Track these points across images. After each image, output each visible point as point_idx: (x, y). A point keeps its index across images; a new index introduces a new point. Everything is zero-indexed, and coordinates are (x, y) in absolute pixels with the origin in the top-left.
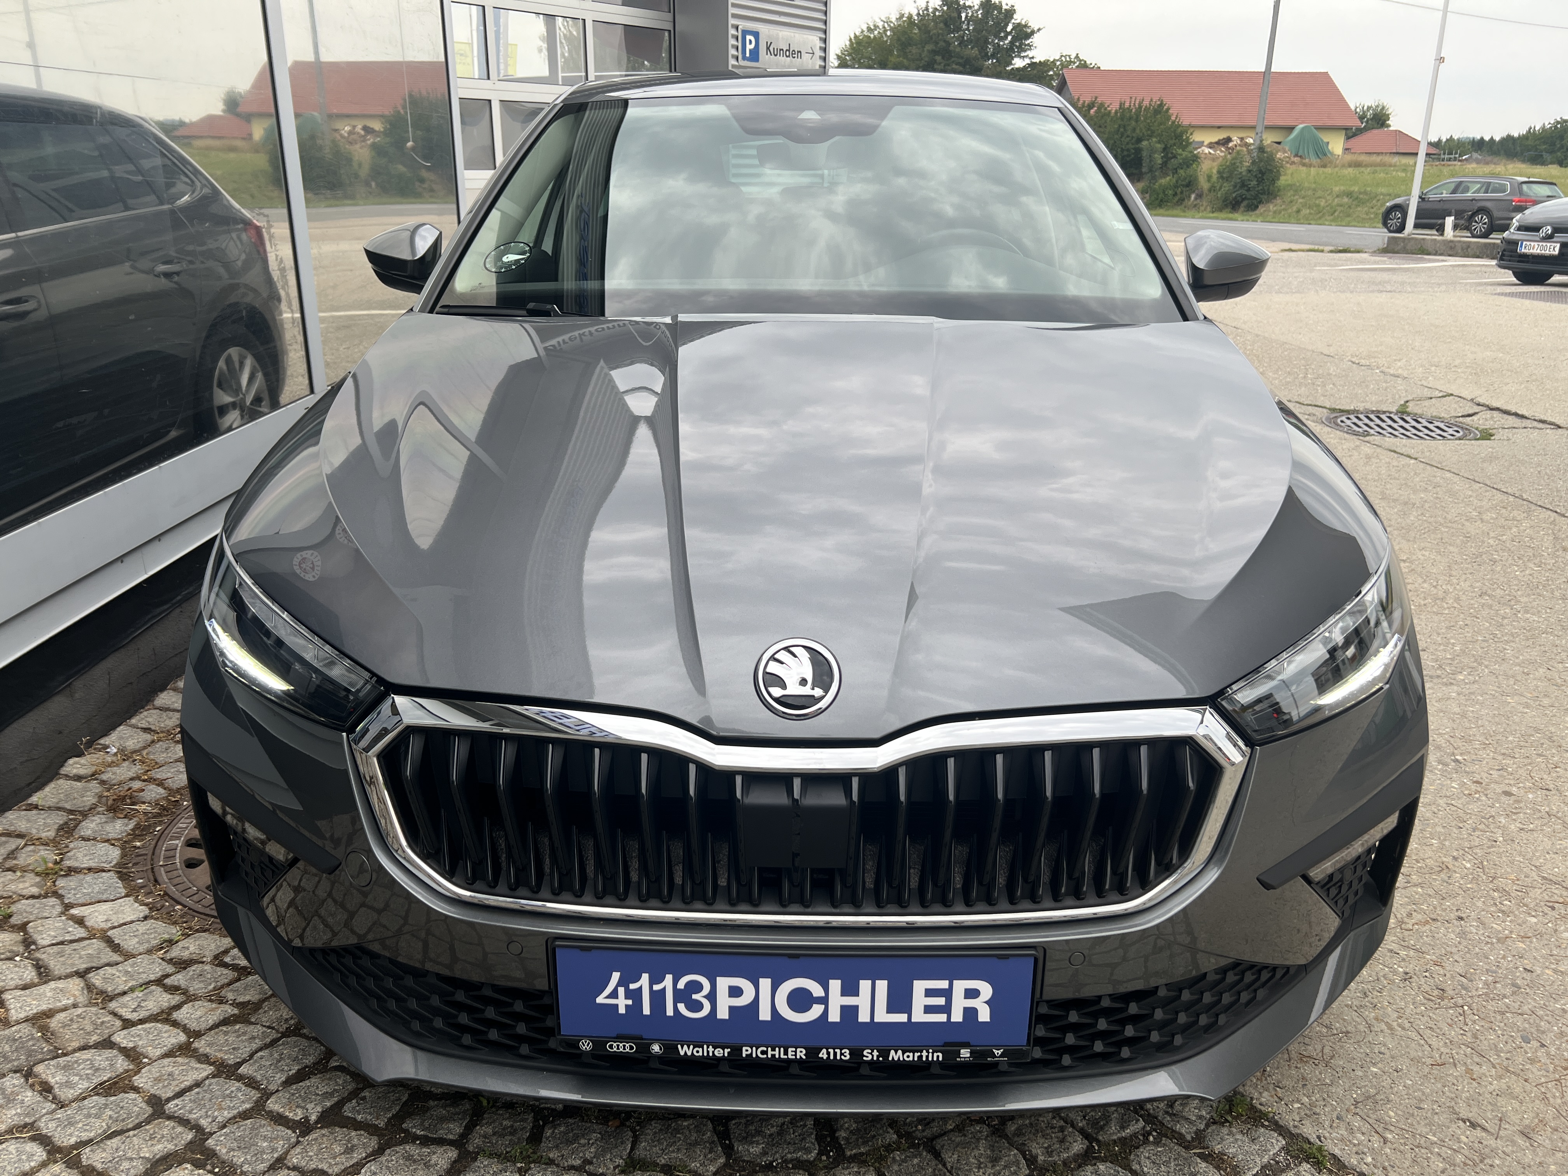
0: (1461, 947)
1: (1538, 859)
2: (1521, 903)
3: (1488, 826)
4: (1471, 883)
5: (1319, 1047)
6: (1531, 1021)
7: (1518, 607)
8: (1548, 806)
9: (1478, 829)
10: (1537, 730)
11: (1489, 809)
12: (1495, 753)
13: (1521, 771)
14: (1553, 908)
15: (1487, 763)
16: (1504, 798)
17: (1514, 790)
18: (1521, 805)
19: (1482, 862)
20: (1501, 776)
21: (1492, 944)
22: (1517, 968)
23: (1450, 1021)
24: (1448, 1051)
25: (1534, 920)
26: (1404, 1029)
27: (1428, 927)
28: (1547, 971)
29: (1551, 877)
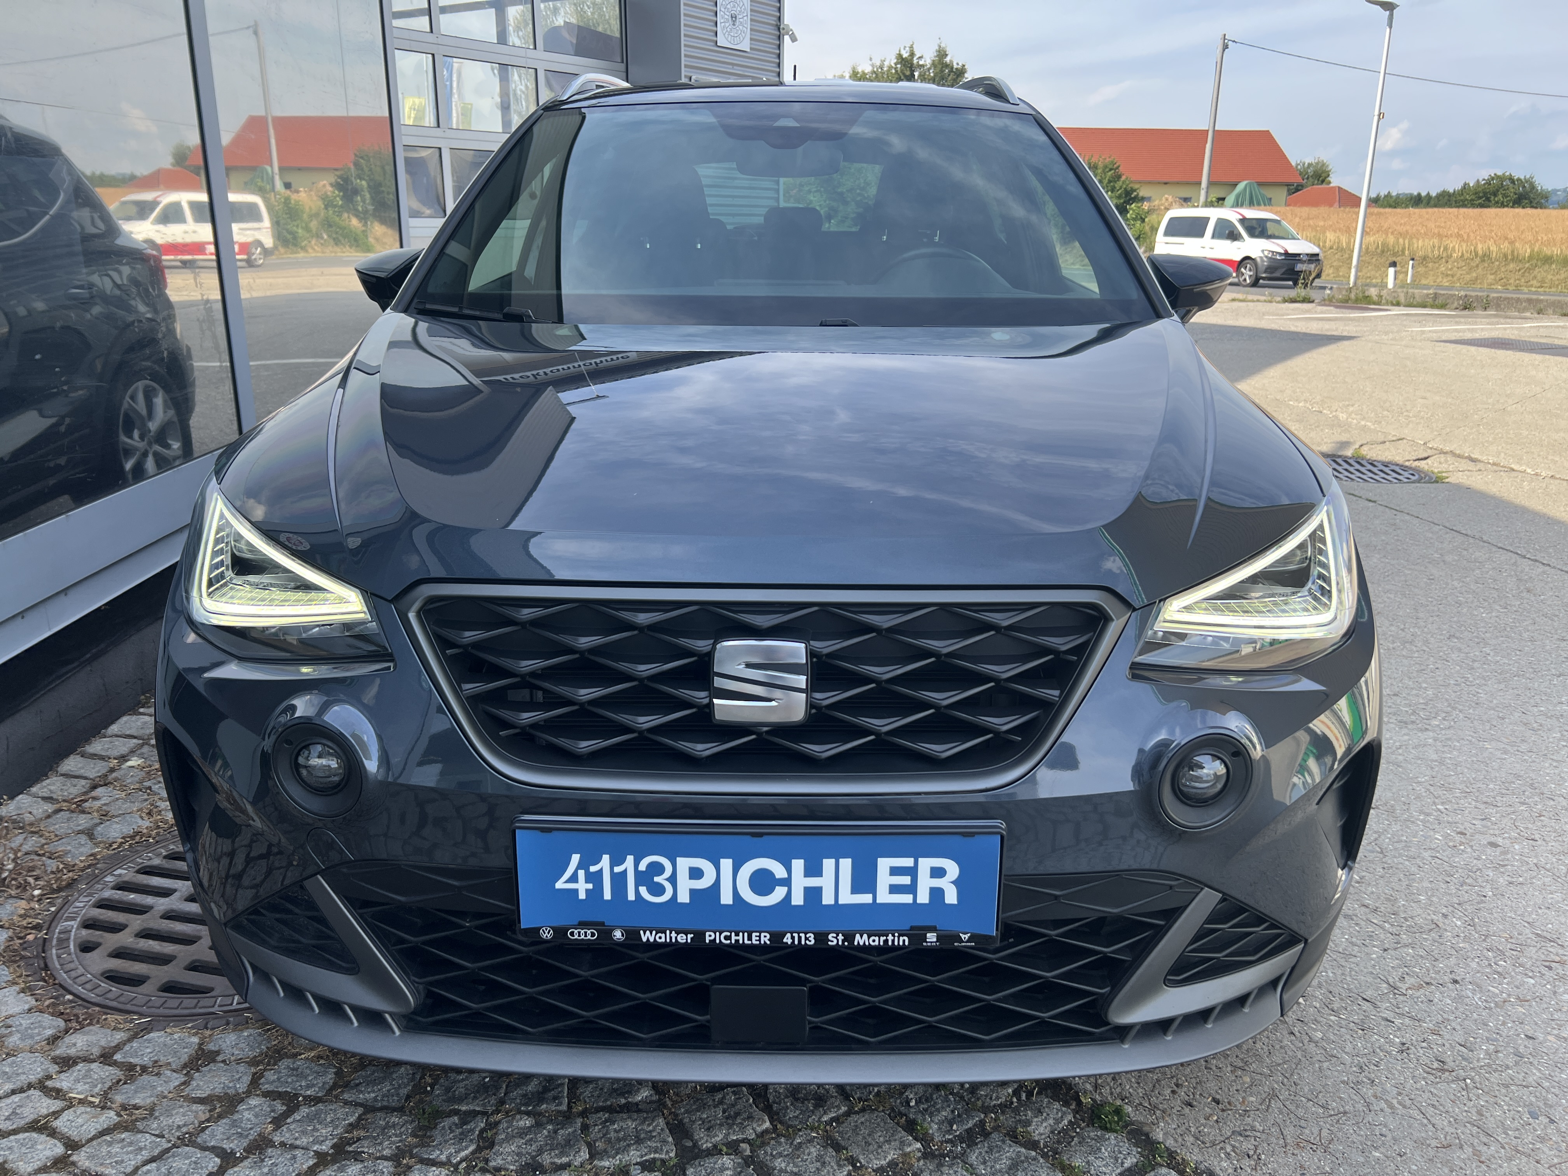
0: (1458, 1013)
1: (1530, 914)
2: (1517, 963)
3: (1476, 880)
4: (1464, 941)
5: (1316, 1131)
6: (1538, 1094)
7: (1487, 650)
8: (1536, 857)
9: (1466, 883)
10: (1518, 777)
11: (1475, 861)
12: (1477, 801)
13: (1505, 821)
14: (1550, 968)
15: (1470, 813)
16: (1489, 850)
17: (1500, 841)
18: (1509, 856)
19: (1472, 919)
20: (1484, 826)
21: (1490, 1009)
22: (1518, 1035)
23: (1452, 1097)
24: (1453, 1130)
25: (1532, 981)
26: (1404, 1107)
27: (1422, 991)
28: (1549, 1037)
29: (1545, 934)
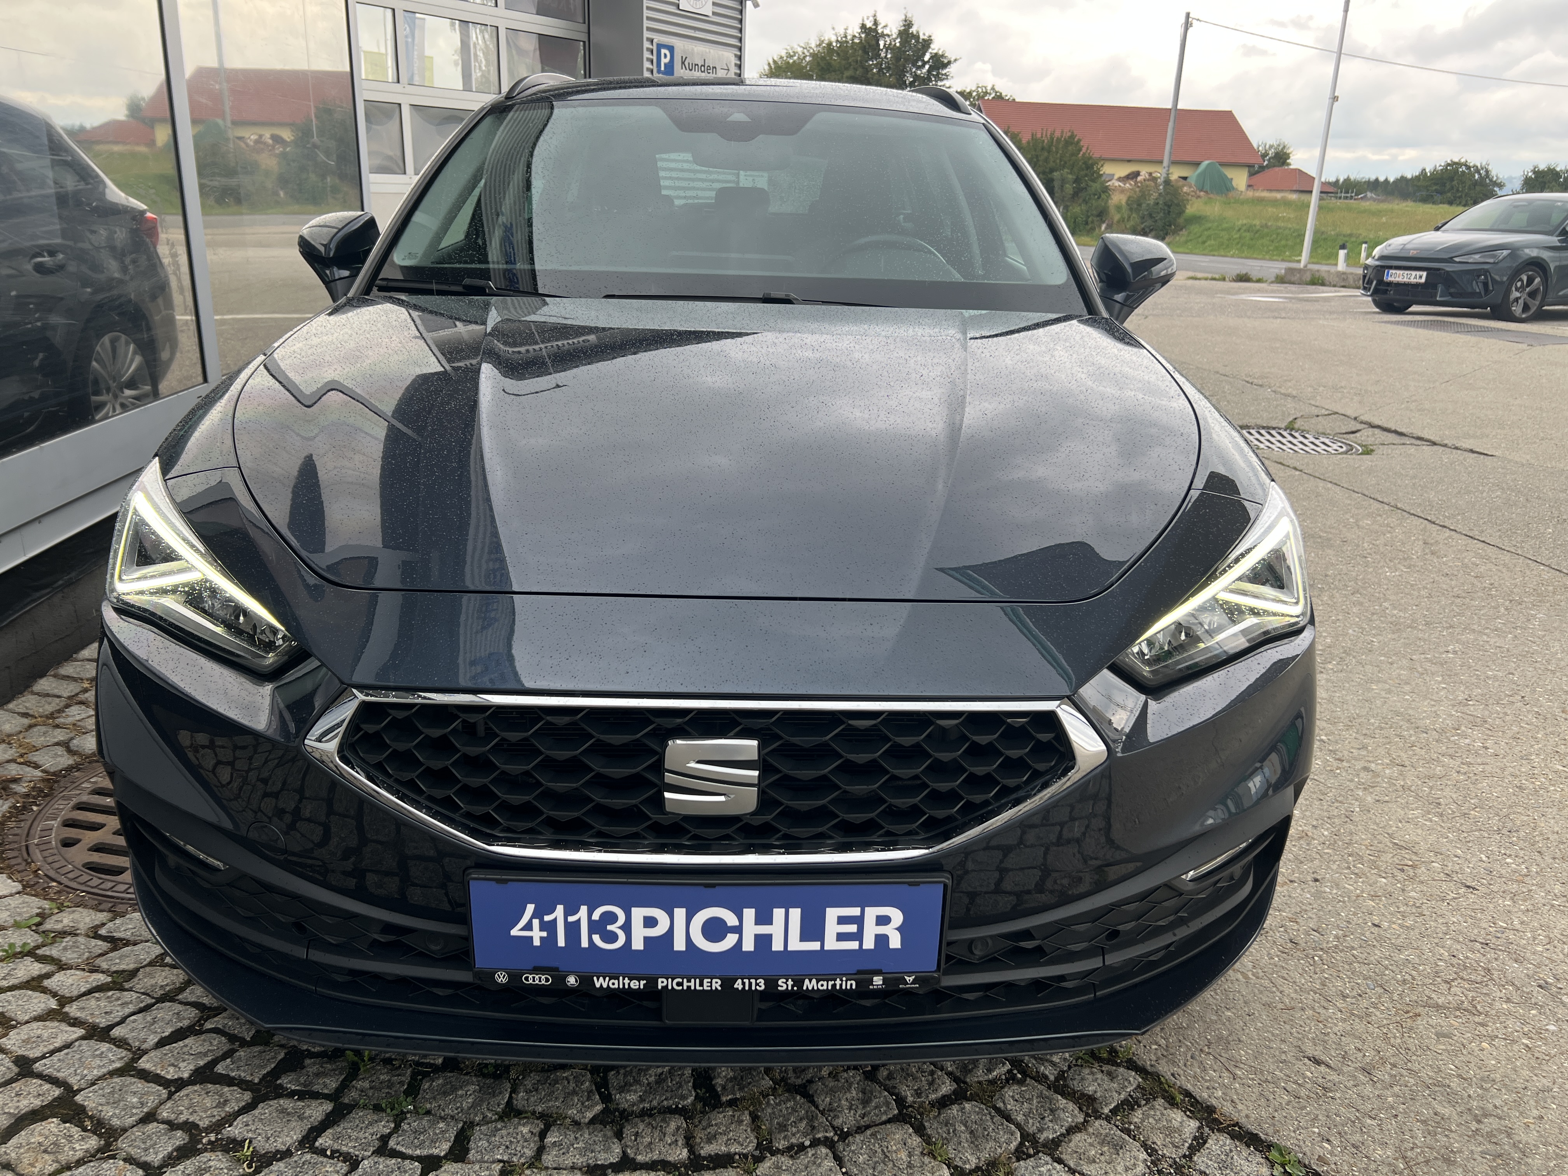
0: (1315, 905)
1: (1391, 827)
2: (1374, 865)
3: (1346, 799)
4: (1328, 848)
6: (1377, 970)
7: (1386, 604)
8: (1404, 780)
9: (1338, 801)
10: (1398, 714)
11: (1348, 783)
12: (1357, 733)
13: (1379, 750)
14: (1402, 870)
15: (1349, 743)
16: (1363, 774)
17: (1373, 766)
18: (1379, 779)
19: (1339, 830)
20: (1361, 754)
21: (1344, 902)
22: (1366, 923)
23: (1301, 971)
24: (1298, 997)
25: (1385, 881)
26: (1257, 977)
27: (1286, 887)
28: (1393, 926)
29: (1402, 843)
